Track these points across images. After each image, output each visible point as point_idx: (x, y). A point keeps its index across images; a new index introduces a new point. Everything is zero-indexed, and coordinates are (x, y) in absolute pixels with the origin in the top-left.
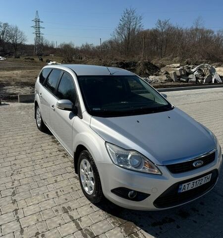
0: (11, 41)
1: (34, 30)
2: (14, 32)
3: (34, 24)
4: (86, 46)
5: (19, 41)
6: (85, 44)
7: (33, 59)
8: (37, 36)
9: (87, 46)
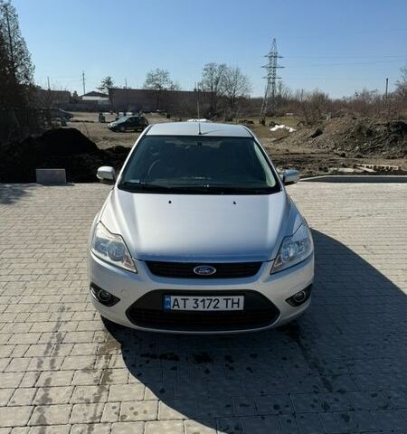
0: (226, 93)
1: (265, 73)
2: (232, 78)
3: (266, 62)
4: (363, 95)
5: (238, 94)
6: (360, 91)
7: (252, 122)
8: (269, 83)
9: (365, 95)
